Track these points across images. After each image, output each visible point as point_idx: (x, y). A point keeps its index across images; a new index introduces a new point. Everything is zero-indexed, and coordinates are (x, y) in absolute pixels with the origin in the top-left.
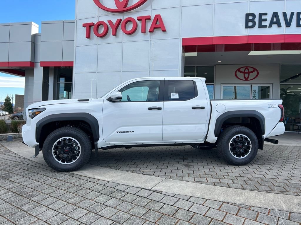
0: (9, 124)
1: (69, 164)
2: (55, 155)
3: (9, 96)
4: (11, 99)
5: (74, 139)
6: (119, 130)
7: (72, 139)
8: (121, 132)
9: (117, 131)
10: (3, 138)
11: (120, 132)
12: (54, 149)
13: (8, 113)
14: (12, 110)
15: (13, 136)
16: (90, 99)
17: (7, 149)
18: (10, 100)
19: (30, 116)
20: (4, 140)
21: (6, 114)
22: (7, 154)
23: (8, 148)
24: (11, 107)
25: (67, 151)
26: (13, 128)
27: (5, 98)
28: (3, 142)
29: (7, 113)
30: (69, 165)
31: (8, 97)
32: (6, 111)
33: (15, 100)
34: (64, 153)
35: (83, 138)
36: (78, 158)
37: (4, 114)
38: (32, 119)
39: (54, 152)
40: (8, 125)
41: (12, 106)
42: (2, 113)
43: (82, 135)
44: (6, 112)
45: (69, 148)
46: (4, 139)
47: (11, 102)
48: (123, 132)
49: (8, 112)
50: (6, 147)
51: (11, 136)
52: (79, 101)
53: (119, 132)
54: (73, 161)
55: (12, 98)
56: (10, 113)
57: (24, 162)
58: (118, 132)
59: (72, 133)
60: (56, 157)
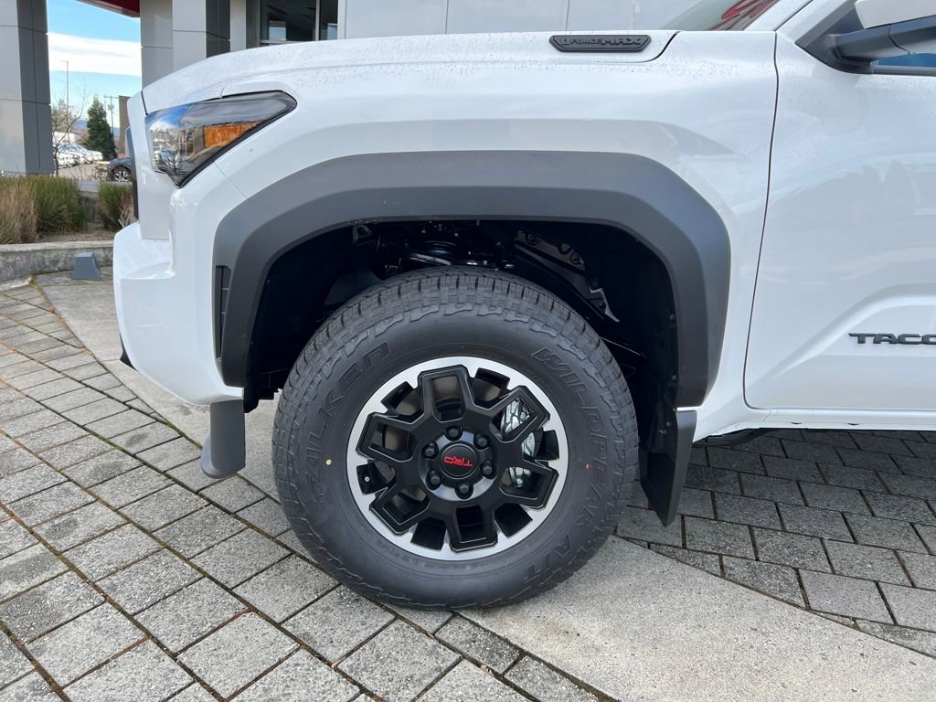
0: (91, 196)
1: (475, 563)
2: (366, 489)
3: (101, 100)
4: (108, 112)
5: (516, 379)
6: (869, 318)
7: (506, 380)
8: (892, 340)
9: (857, 323)
10: (55, 262)
11: (878, 339)
12: (361, 448)
13: (101, 158)
14: (113, 147)
15: (101, 253)
16: (659, 36)
17: (67, 328)
18: (105, 113)
19: (161, 162)
20: (61, 270)
21: (96, 158)
22: (59, 365)
23: (72, 323)
24: (107, 136)
25: (459, 462)
26: (106, 212)
27: (89, 105)
28: (56, 284)
29: (98, 155)
30: (468, 570)
31: (96, 103)
32: (95, 150)
33: (118, 113)
34: (435, 478)
35: (592, 371)
36: (537, 516)
37: (90, 159)
38: (181, 184)
39: (362, 471)
40: (87, 200)
41: (111, 136)
42: (81, 155)
43: (584, 350)
44: (95, 153)
45: (477, 445)
46: (61, 265)
47: (109, 122)
48: (901, 340)
49: (100, 153)
50: (64, 315)
51: (89, 254)
52: (564, 45)
53: (869, 340)
54: (504, 542)
55: (111, 108)
56: (106, 158)
57: (145, 444)
58: (861, 339)
59: (511, 327)
60: (373, 506)
